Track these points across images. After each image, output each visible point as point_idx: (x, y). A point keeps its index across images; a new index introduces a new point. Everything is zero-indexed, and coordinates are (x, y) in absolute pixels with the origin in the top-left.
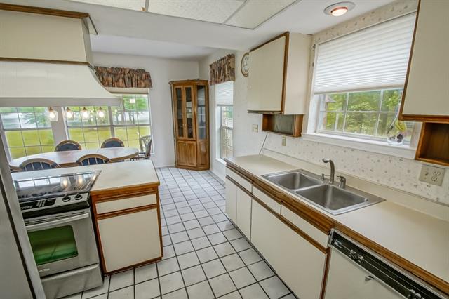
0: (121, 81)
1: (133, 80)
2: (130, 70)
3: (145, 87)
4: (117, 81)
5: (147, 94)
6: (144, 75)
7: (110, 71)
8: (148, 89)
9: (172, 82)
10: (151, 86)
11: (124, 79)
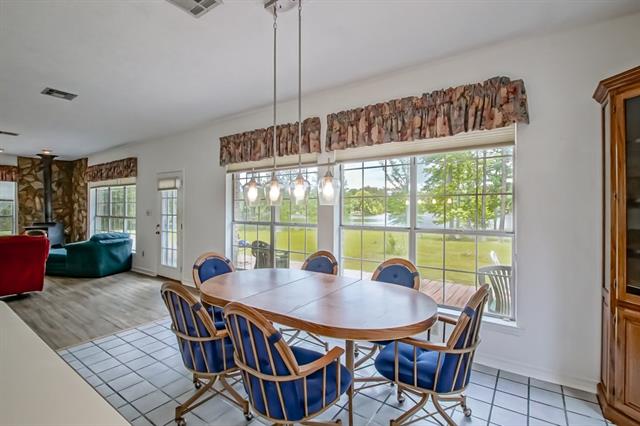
0: (440, 120)
1: (472, 111)
2: (466, 88)
3: (504, 124)
4: (431, 124)
5: (512, 142)
6: (504, 91)
7: (419, 104)
8: (512, 129)
9: (605, 84)
10: (524, 117)
11: (448, 115)
